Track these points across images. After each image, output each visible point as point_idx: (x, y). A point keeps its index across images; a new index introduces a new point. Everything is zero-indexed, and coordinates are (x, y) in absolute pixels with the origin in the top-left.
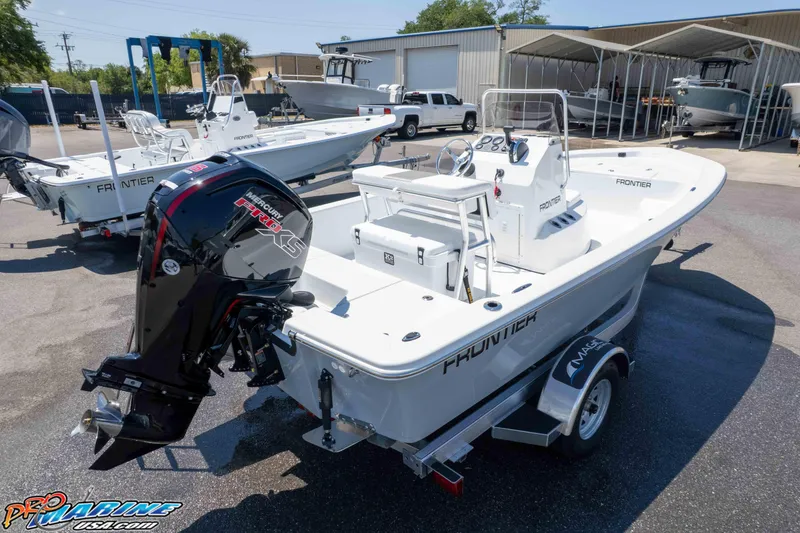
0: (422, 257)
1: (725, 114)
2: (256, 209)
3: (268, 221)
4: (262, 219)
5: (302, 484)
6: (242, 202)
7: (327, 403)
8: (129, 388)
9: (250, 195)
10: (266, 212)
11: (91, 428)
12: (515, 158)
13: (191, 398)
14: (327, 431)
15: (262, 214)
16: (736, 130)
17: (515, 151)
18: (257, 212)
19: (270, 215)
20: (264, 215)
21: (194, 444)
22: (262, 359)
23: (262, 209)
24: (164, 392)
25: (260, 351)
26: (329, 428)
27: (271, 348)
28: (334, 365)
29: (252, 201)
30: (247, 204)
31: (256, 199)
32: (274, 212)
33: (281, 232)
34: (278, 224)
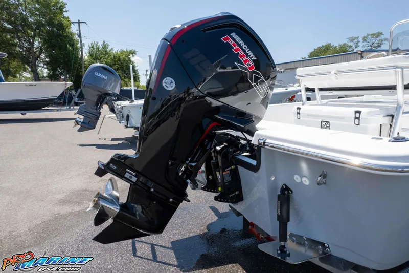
0: (358, 118)
2: (237, 47)
3: (245, 58)
4: (241, 56)
6: (227, 39)
7: (285, 216)
8: (128, 180)
9: (233, 35)
10: (244, 51)
11: (96, 205)
13: (171, 200)
14: (282, 243)
15: (241, 52)
18: (237, 50)
19: (247, 55)
20: (243, 53)
21: (170, 246)
22: (228, 178)
23: (241, 48)
24: (152, 190)
25: (227, 171)
27: (236, 169)
28: (297, 178)
29: (234, 40)
30: (231, 42)
31: (238, 39)
32: (250, 53)
33: (254, 72)
34: (252, 64)
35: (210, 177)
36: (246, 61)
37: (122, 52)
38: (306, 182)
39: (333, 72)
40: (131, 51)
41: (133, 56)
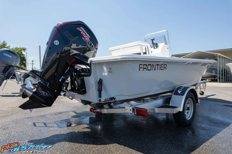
1: (212, 74)
2: (83, 32)
3: (86, 36)
4: (84, 35)
5: (89, 130)
7: (100, 88)
9: (81, 28)
10: (85, 34)
12: (155, 48)
13: (56, 91)
14: (100, 98)
15: (84, 34)
16: (216, 79)
17: (155, 46)
18: (83, 33)
19: (87, 35)
22: (80, 83)
23: (84, 32)
25: (80, 79)
26: (101, 98)
27: (83, 78)
28: (103, 74)
29: (82, 29)
30: (80, 30)
31: (83, 29)
32: (88, 35)
33: (89, 42)
34: (88, 39)
35: (73, 86)
36: (86, 38)
37: (16, 49)
38: (106, 74)
39: (121, 48)
40: (22, 48)
41: (24, 51)
